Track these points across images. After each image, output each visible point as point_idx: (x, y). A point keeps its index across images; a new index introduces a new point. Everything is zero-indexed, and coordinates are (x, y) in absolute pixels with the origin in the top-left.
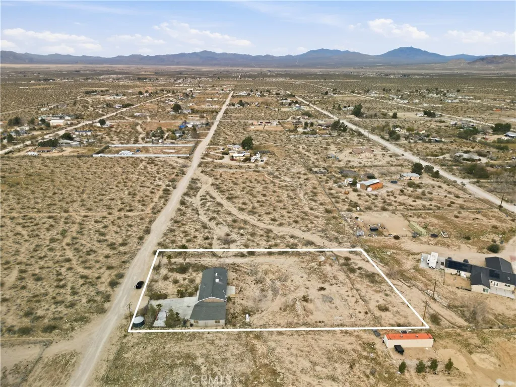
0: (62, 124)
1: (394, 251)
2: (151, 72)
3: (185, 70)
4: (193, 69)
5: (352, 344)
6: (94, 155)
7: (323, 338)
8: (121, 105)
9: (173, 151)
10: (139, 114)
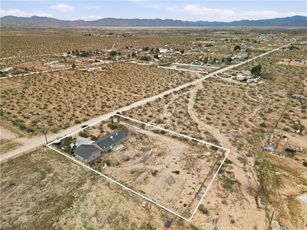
0: (165, 52)
1: (286, 173)
2: (248, 30)
3: (274, 29)
4: (281, 29)
5: (139, 219)
6: (158, 67)
7: (127, 203)
8: (205, 45)
9: (202, 70)
10: (209, 50)
